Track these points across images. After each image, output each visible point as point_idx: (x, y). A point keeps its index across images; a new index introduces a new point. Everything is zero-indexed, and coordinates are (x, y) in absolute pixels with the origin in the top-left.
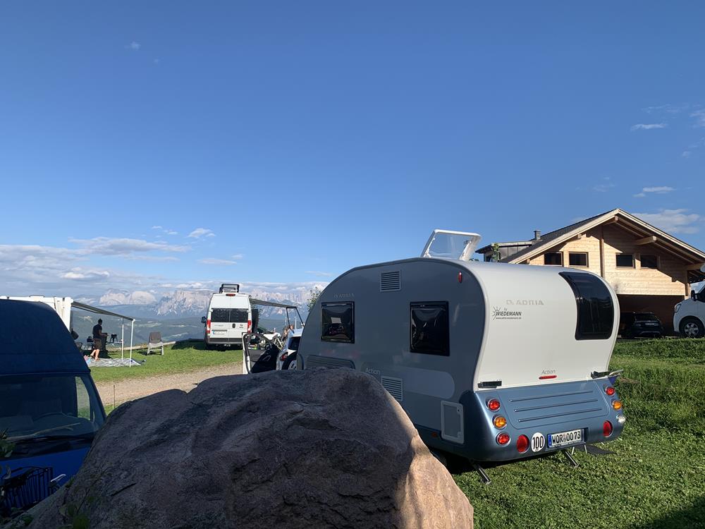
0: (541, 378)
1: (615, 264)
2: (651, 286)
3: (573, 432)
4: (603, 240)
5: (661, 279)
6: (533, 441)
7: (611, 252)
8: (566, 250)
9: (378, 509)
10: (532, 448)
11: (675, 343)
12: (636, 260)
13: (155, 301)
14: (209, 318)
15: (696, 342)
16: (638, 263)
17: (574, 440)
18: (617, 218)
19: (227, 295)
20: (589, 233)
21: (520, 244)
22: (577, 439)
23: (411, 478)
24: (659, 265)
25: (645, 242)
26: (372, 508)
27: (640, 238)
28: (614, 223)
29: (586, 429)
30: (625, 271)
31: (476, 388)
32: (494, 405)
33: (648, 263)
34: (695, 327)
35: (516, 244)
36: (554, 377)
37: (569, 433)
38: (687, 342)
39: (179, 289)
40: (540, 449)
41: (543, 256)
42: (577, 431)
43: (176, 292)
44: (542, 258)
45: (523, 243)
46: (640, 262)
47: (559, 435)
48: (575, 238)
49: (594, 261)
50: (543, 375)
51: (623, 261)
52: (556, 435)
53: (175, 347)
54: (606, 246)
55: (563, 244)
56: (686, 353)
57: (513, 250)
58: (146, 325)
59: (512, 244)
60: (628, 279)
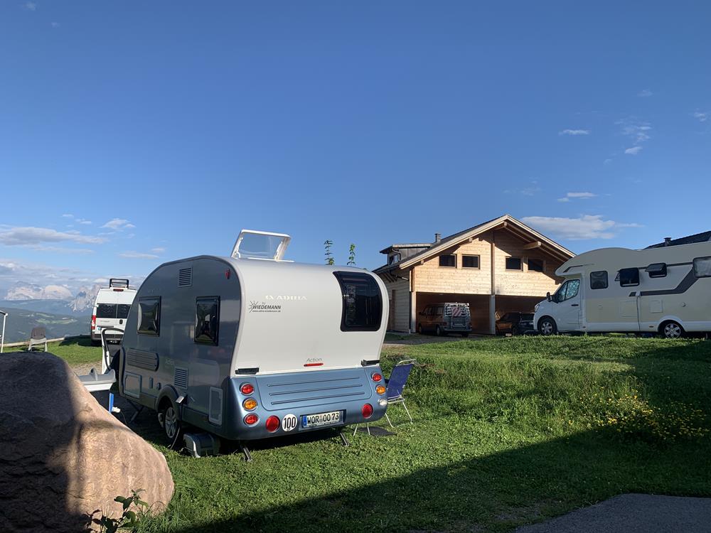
0: (306, 365)
1: (505, 267)
2: (537, 288)
3: (331, 414)
4: (494, 244)
5: (546, 282)
6: (284, 422)
7: (501, 256)
8: (459, 253)
9: (28, 472)
10: (283, 428)
11: (528, 340)
12: (524, 264)
13: (72, 296)
14: (95, 314)
15: (545, 339)
16: (525, 266)
17: (331, 421)
18: (506, 223)
19: (114, 290)
20: (482, 237)
21: (419, 245)
22: (335, 420)
23: (80, 448)
24: (545, 269)
25: (532, 247)
26: (18, 470)
27: (528, 243)
28: (504, 228)
29: (345, 411)
30: (513, 273)
31: (233, 375)
32: (248, 389)
33: (534, 266)
34: (549, 325)
35: (416, 245)
36: (321, 364)
37: (327, 414)
38: (539, 339)
39: (98, 284)
40: (291, 429)
41: (438, 257)
42: (335, 413)
43: (94, 286)
44: (437, 259)
45: (422, 245)
46: (527, 266)
47: (315, 416)
48: (467, 242)
49: (485, 263)
50: (308, 363)
51: (512, 264)
52: (312, 416)
53: (63, 343)
54: (497, 250)
55: (457, 247)
56: (535, 349)
57: (412, 251)
58: (60, 321)
59: (412, 246)
60: (516, 281)
